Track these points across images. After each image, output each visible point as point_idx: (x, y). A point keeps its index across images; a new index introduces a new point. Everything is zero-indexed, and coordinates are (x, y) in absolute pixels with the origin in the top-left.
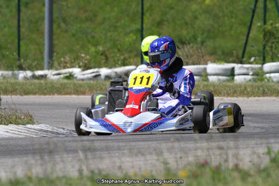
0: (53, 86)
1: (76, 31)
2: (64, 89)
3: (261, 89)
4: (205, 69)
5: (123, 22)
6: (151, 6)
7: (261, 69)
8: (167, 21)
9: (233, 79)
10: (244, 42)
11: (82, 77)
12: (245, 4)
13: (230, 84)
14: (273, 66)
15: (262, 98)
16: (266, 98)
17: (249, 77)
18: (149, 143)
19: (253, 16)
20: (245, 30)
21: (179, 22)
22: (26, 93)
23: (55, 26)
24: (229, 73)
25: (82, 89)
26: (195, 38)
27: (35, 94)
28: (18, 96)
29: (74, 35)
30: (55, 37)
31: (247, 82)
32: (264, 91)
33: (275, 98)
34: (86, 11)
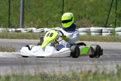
0: (24, 35)
1: (34, 12)
2: (28, 36)
3: (114, 39)
4: (90, 30)
5: (54, 8)
6: (67, 1)
7: (114, 30)
8: (73, 8)
9: (102, 34)
10: (107, 18)
11: (36, 32)
12: (108, 1)
13: (101, 36)
14: (119, 29)
15: (114, 43)
16: (116, 43)
17: (108, 34)
18: (65, 61)
19: (111, 7)
20: (107, 13)
21: (79, 9)
22: (12, 38)
23: (25, 9)
24: (100, 31)
25: (36, 37)
26: (85, 16)
27: (16, 38)
28: (8, 39)
29: (33, 13)
30: (25, 14)
31: (108, 36)
32: (115, 39)
33: (120, 43)
34: (38, 3)
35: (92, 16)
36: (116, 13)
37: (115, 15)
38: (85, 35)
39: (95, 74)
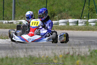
1: (24, 7)
3: (87, 28)
4: (68, 21)
5: (40, 4)
7: (88, 21)
9: (78, 24)
13: (77, 26)
17: (83, 24)
18: (49, 46)
20: (82, 8)
21: (59, 4)
22: (6, 28)
24: (76, 22)
26: (65, 10)
29: (22, 8)
30: (16, 9)
31: (83, 26)
35: (70, 10)
36: (89, 8)
37: (89, 9)
38: (65, 25)
39: (72, 56)
